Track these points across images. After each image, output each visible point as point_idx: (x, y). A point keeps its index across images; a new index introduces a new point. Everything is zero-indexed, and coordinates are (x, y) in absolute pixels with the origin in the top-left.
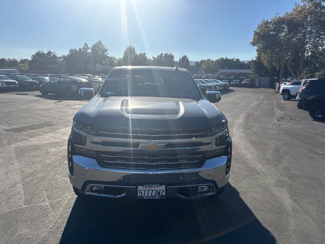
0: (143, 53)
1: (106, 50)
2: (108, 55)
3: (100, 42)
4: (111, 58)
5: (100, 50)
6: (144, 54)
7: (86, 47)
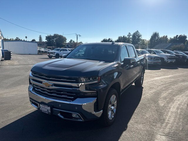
0: (165, 36)
1: (141, 36)
2: (142, 39)
3: (138, 31)
4: (143, 40)
5: (137, 36)
6: (167, 36)
7: (129, 35)
